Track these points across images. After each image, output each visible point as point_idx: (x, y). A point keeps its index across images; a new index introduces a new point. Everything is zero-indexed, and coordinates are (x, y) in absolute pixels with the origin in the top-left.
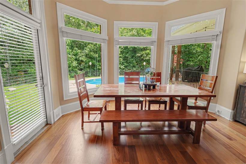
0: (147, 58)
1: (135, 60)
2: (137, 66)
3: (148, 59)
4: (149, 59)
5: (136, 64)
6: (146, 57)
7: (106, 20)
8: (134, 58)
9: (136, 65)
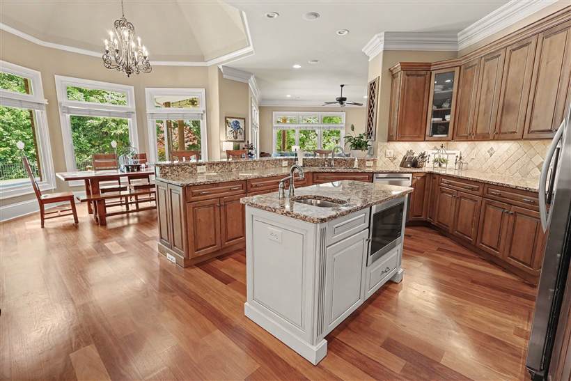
0: (119, 131)
1: (85, 135)
2: (93, 150)
3: (121, 134)
4: (123, 132)
5: (89, 145)
6: (116, 129)
7: (39, 73)
8: (80, 129)
9: (88, 149)
